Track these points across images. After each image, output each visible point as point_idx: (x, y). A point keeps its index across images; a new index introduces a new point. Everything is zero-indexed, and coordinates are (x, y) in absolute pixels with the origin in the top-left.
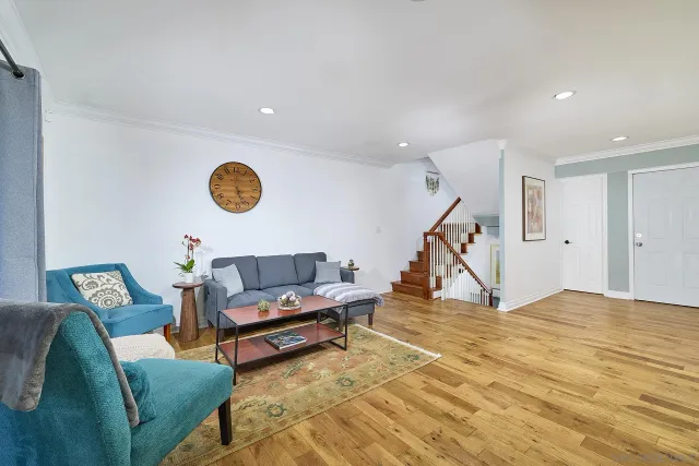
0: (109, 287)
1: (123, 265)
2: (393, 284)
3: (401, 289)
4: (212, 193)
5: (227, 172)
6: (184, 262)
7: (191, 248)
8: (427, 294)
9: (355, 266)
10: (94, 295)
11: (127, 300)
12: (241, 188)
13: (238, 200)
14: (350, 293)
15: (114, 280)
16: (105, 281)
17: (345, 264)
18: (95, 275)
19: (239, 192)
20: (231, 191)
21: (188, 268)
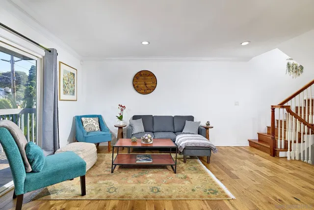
0: (92, 123)
1: (101, 116)
2: (250, 141)
3: (255, 146)
4: (134, 86)
5: (141, 75)
6: (119, 116)
7: (122, 110)
8: (274, 153)
9: (211, 126)
10: (86, 126)
11: (97, 129)
12: (147, 83)
13: (146, 88)
14: (198, 141)
15: (94, 121)
16: (91, 121)
17: (204, 124)
18: (88, 118)
19: (146, 84)
20: (142, 84)
21: (121, 118)
